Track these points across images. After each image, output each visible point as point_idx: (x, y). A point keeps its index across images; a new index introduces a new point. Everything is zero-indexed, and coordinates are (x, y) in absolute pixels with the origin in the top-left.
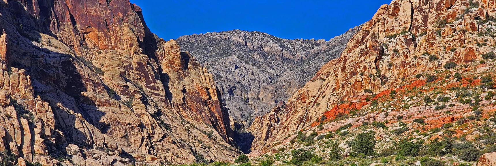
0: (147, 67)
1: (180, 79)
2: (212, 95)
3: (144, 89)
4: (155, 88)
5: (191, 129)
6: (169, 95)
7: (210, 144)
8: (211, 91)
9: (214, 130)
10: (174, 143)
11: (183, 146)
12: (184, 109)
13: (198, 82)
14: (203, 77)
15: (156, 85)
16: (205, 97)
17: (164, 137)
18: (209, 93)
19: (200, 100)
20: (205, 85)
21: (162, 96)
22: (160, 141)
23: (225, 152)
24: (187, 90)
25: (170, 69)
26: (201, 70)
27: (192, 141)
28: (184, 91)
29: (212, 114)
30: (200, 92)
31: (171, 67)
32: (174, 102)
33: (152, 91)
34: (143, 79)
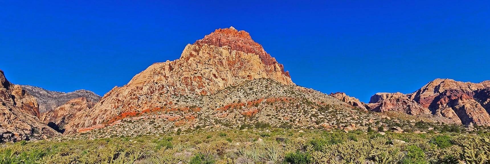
0: (6, 93)
1: (21, 98)
2: (35, 105)
3: (3, 100)
4: (9, 101)
5: (27, 116)
6: (15, 104)
7: (35, 122)
8: (35, 104)
9: (36, 117)
10: (20, 121)
11: (24, 122)
12: (22, 109)
13: (30, 100)
14: (32, 99)
15: (9, 100)
16: (32, 106)
17: (16, 118)
18: (34, 104)
19: (29, 106)
20: (32, 102)
21: (12, 104)
22: (14, 119)
23: (42, 124)
24: (24, 103)
25: (17, 95)
26: (31, 97)
27: (27, 120)
28: (22, 103)
29: (35, 112)
30: (30, 104)
31: (17, 94)
32: (17, 106)
33: (7, 101)
34: (3, 97)
